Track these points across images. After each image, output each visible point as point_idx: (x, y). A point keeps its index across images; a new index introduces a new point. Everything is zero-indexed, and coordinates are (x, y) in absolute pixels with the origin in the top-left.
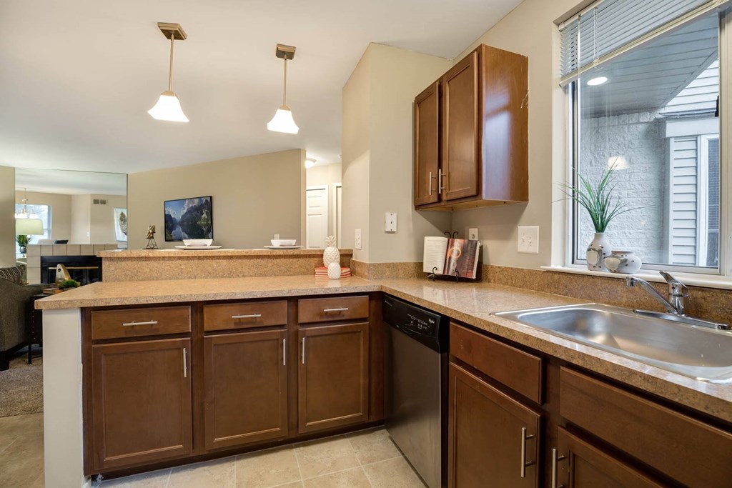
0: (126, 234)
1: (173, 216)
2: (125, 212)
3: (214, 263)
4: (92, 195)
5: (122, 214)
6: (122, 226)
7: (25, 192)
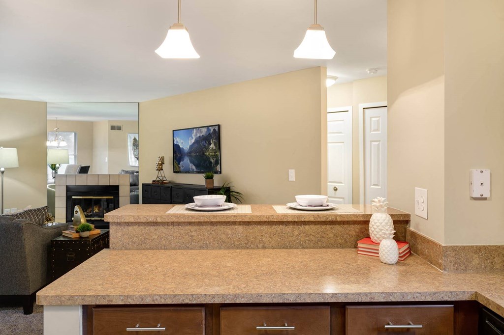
0: (138, 158)
1: (181, 147)
2: (137, 137)
3: (229, 230)
4: (109, 121)
5: (135, 139)
6: (134, 151)
7: (57, 120)
